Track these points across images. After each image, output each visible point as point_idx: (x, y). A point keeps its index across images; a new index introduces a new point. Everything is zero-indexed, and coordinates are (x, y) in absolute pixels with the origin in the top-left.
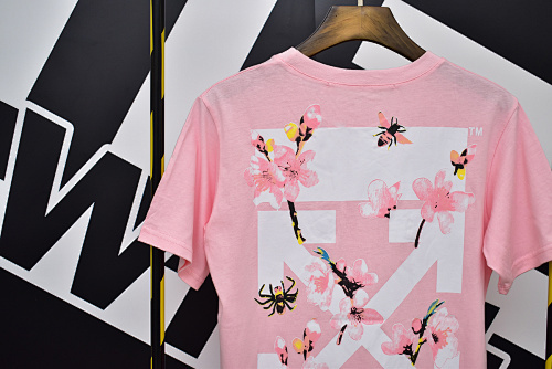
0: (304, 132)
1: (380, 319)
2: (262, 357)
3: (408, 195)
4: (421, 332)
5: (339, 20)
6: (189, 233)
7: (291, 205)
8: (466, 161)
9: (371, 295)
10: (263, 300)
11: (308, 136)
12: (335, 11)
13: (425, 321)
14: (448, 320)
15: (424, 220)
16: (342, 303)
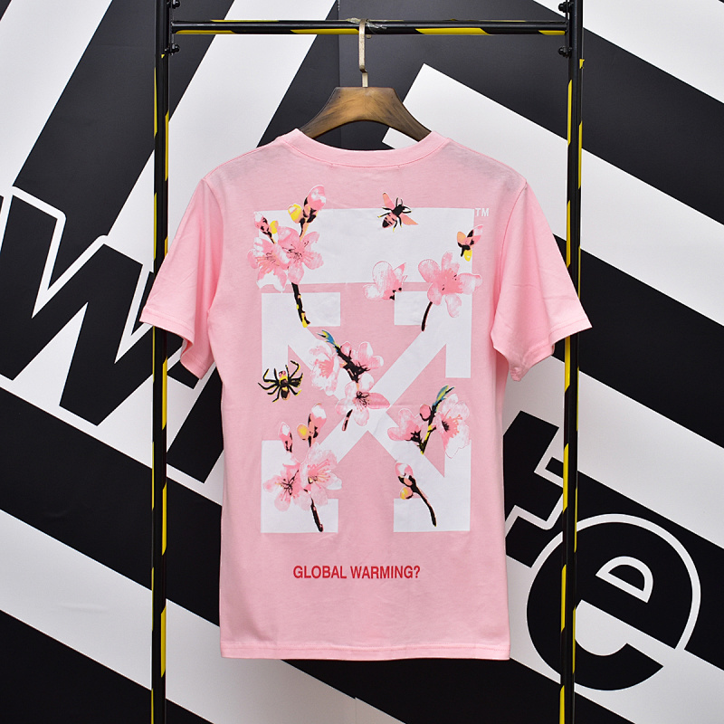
0: (308, 213)
1: (386, 403)
2: (266, 445)
3: (414, 277)
4: (430, 419)
5: (343, 102)
6: (192, 314)
7: (295, 287)
8: (472, 243)
9: (377, 378)
10: (267, 385)
11: (312, 217)
12: (338, 92)
13: (434, 408)
14: (459, 407)
15: (431, 303)
16: (348, 388)
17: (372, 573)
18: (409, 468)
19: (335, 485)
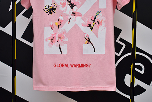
1: (81, 15)
2: (46, 28)
4: (94, 21)
9: (78, 8)
10: (46, 10)
13: (95, 17)
14: (102, 17)
16: (70, 11)
17: (77, 66)
18: (88, 35)
19: (66, 40)
